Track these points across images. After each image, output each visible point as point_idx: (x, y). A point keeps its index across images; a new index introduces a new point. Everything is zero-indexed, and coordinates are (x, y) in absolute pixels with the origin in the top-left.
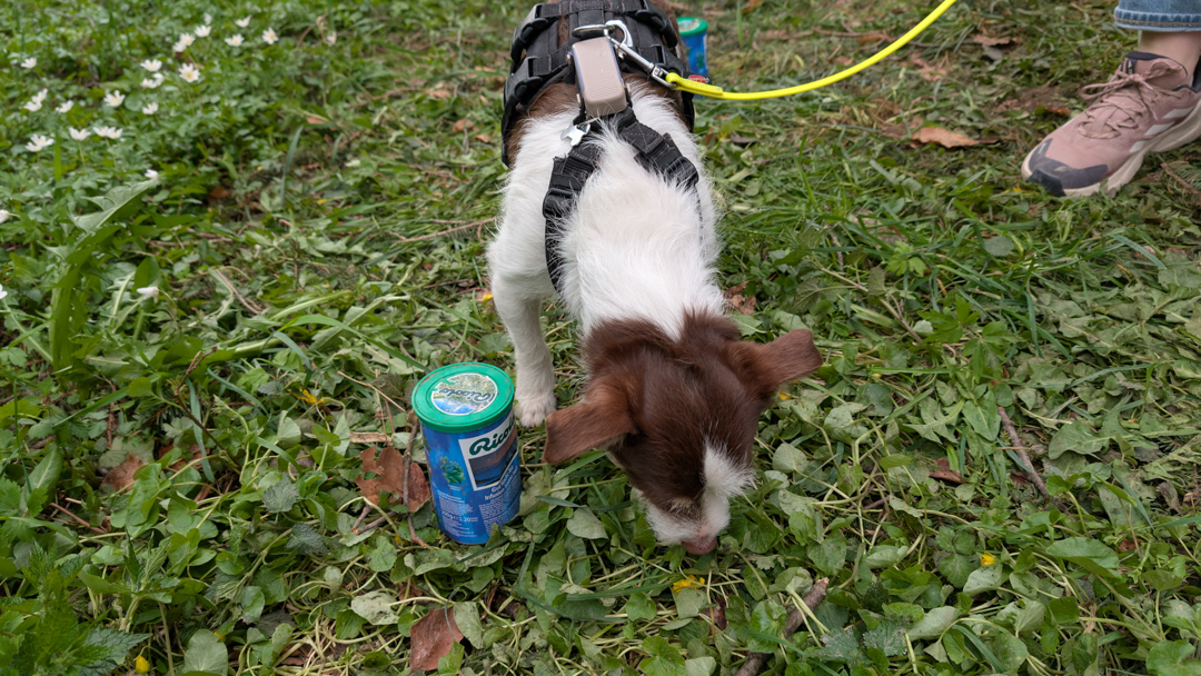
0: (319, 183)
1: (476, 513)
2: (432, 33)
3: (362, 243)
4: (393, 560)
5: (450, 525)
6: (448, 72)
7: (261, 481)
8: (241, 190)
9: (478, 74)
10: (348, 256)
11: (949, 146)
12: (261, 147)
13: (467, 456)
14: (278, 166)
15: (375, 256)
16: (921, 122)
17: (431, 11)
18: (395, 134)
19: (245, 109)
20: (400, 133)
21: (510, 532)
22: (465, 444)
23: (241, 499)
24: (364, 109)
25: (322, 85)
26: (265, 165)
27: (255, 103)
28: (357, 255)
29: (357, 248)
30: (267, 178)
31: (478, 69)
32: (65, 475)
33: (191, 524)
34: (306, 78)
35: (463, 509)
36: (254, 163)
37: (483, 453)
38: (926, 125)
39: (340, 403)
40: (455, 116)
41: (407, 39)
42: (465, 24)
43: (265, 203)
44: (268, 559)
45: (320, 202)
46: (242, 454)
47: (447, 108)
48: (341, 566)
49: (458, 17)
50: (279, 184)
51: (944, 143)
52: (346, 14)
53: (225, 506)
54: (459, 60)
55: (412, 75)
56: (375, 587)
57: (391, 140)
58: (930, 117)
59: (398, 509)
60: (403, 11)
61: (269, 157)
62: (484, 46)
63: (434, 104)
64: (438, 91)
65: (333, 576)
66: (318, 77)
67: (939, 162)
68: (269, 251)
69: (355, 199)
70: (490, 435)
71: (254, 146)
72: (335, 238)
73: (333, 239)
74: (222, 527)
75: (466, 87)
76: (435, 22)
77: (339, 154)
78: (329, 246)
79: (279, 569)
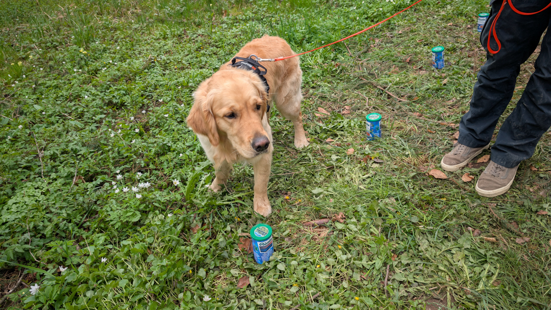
1: (260, 257)
4: (241, 263)
5: (256, 259)
7: (220, 239)
13: (259, 246)
21: (267, 264)
22: (259, 243)
23: (215, 242)
32: (184, 227)
33: (204, 245)
35: (258, 256)
37: (262, 246)
39: (242, 222)
44: (217, 256)
46: (218, 231)
48: (231, 262)
51: (435, 176)
53: (212, 242)
56: (237, 268)
59: (245, 252)
65: (228, 264)
67: (430, 183)
70: (264, 242)
74: (211, 247)
79: (219, 259)
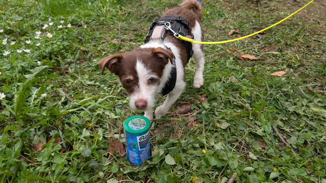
0: (84, 65)
1: (139, 156)
2: (112, 26)
3: (99, 82)
4: (117, 170)
5: (131, 160)
6: (117, 36)
7: (80, 148)
8: (63, 67)
9: (125, 37)
10: (95, 85)
11: (251, 59)
12: (67, 55)
14: (73, 61)
15: (102, 86)
16: (243, 53)
17: (110, 20)
18: (104, 53)
19: (63, 45)
20: (105, 52)
21: (149, 162)
22: (138, 138)
23: (74, 153)
24: (95, 46)
25: (83, 39)
26: (69, 60)
27: (66, 43)
28: (97, 85)
29: (97, 83)
30: (70, 63)
31: (125, 36)
32: (23, 146)
33: (60, 160)
34: (78, 37)
35: (136, 155)
36: (66, 59)
38: (245, 54)
39: (97, 126)
40: (120, 48)
41: (104, 27)
42: (120, 24)
43: (70, 71)
44: (83, 170)
45: (85, 70)
46: (73, 140)
47: (118, 46)
48: (104, 171)
49: (118, 21)
50: (73, 65)
51: (250, 59)
52: (88, 20)
53: (70, 155)
54: (120, 33)
55: (107, 36)
56: (112, 177)
57: (103, 54)
58: (246, 52)
59: (118, 155)
60: (103, 20)
61: (69, 58)
62: (126, 30)
63: (114, 45)
64: (115, 41)
65: (101, 174)
66: (82, 37)
67: (249, 64)
68: (74, 84)
69: (95, 70)
71: (65, 55)
72: (91, 80)
73: (90, 81)
74: (69, 161)
75: (123, 40)
76: (112, 23)
77: (89, 58)
78: (89, 83)
79: (86, 173)
